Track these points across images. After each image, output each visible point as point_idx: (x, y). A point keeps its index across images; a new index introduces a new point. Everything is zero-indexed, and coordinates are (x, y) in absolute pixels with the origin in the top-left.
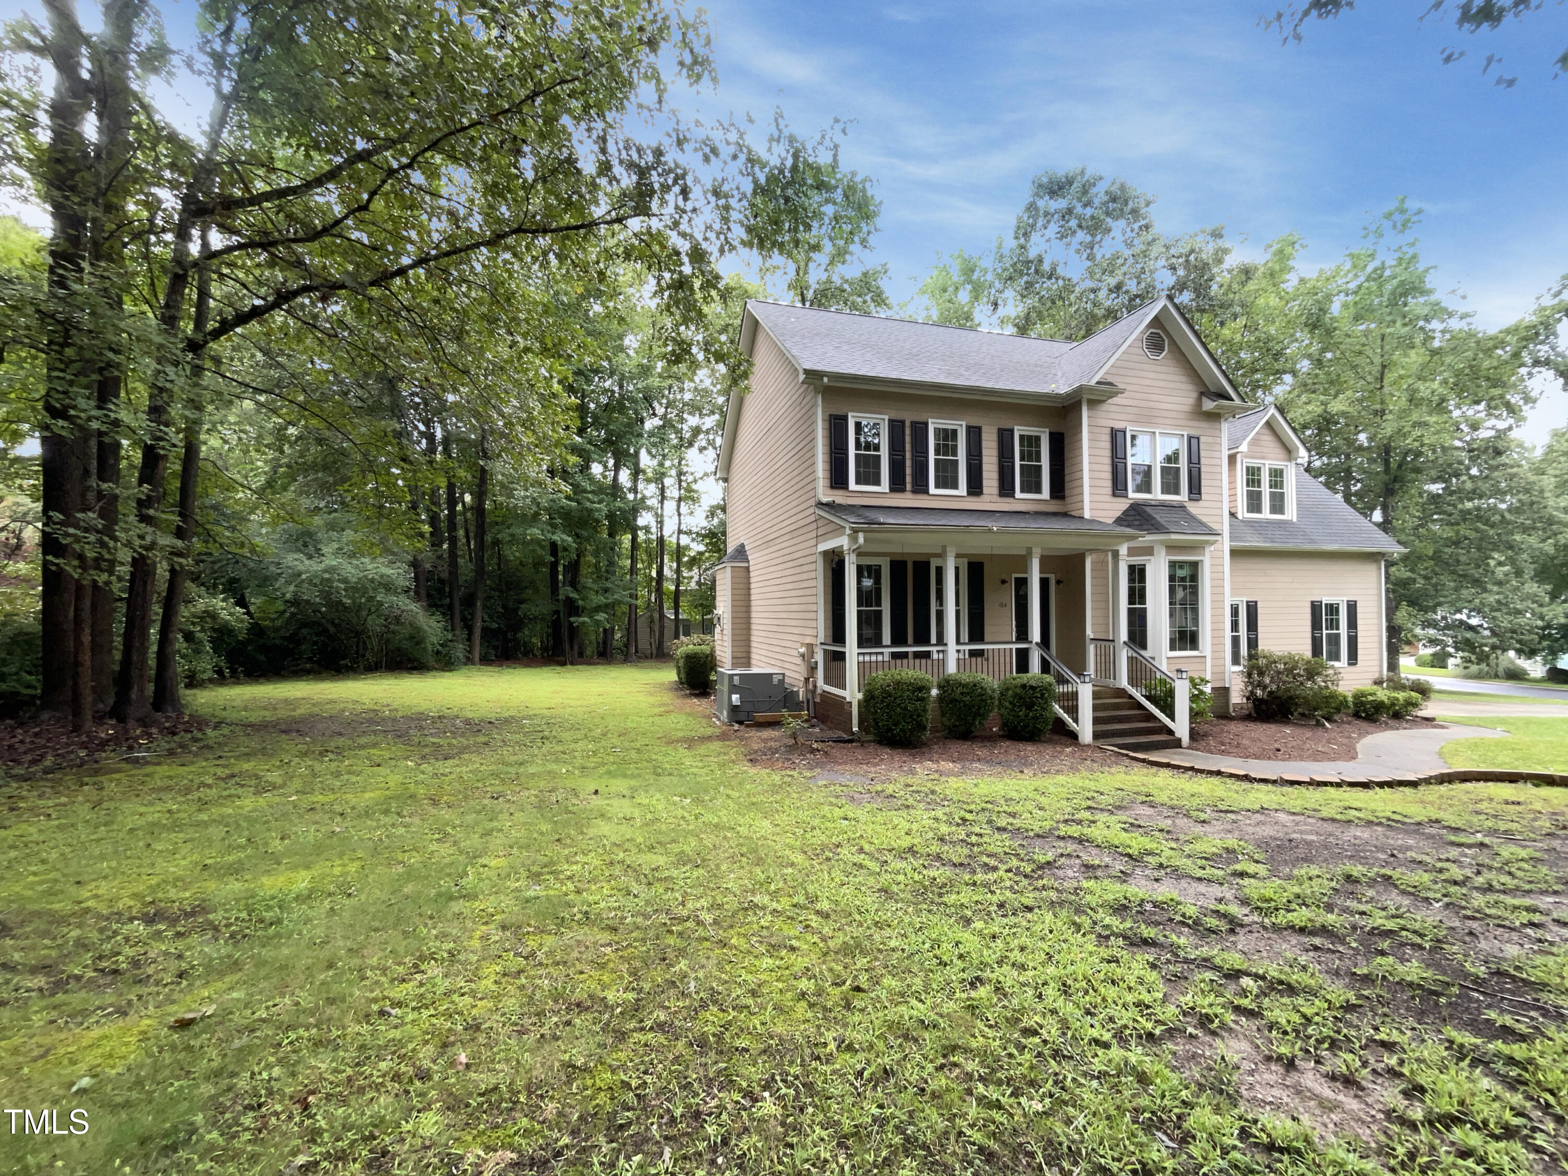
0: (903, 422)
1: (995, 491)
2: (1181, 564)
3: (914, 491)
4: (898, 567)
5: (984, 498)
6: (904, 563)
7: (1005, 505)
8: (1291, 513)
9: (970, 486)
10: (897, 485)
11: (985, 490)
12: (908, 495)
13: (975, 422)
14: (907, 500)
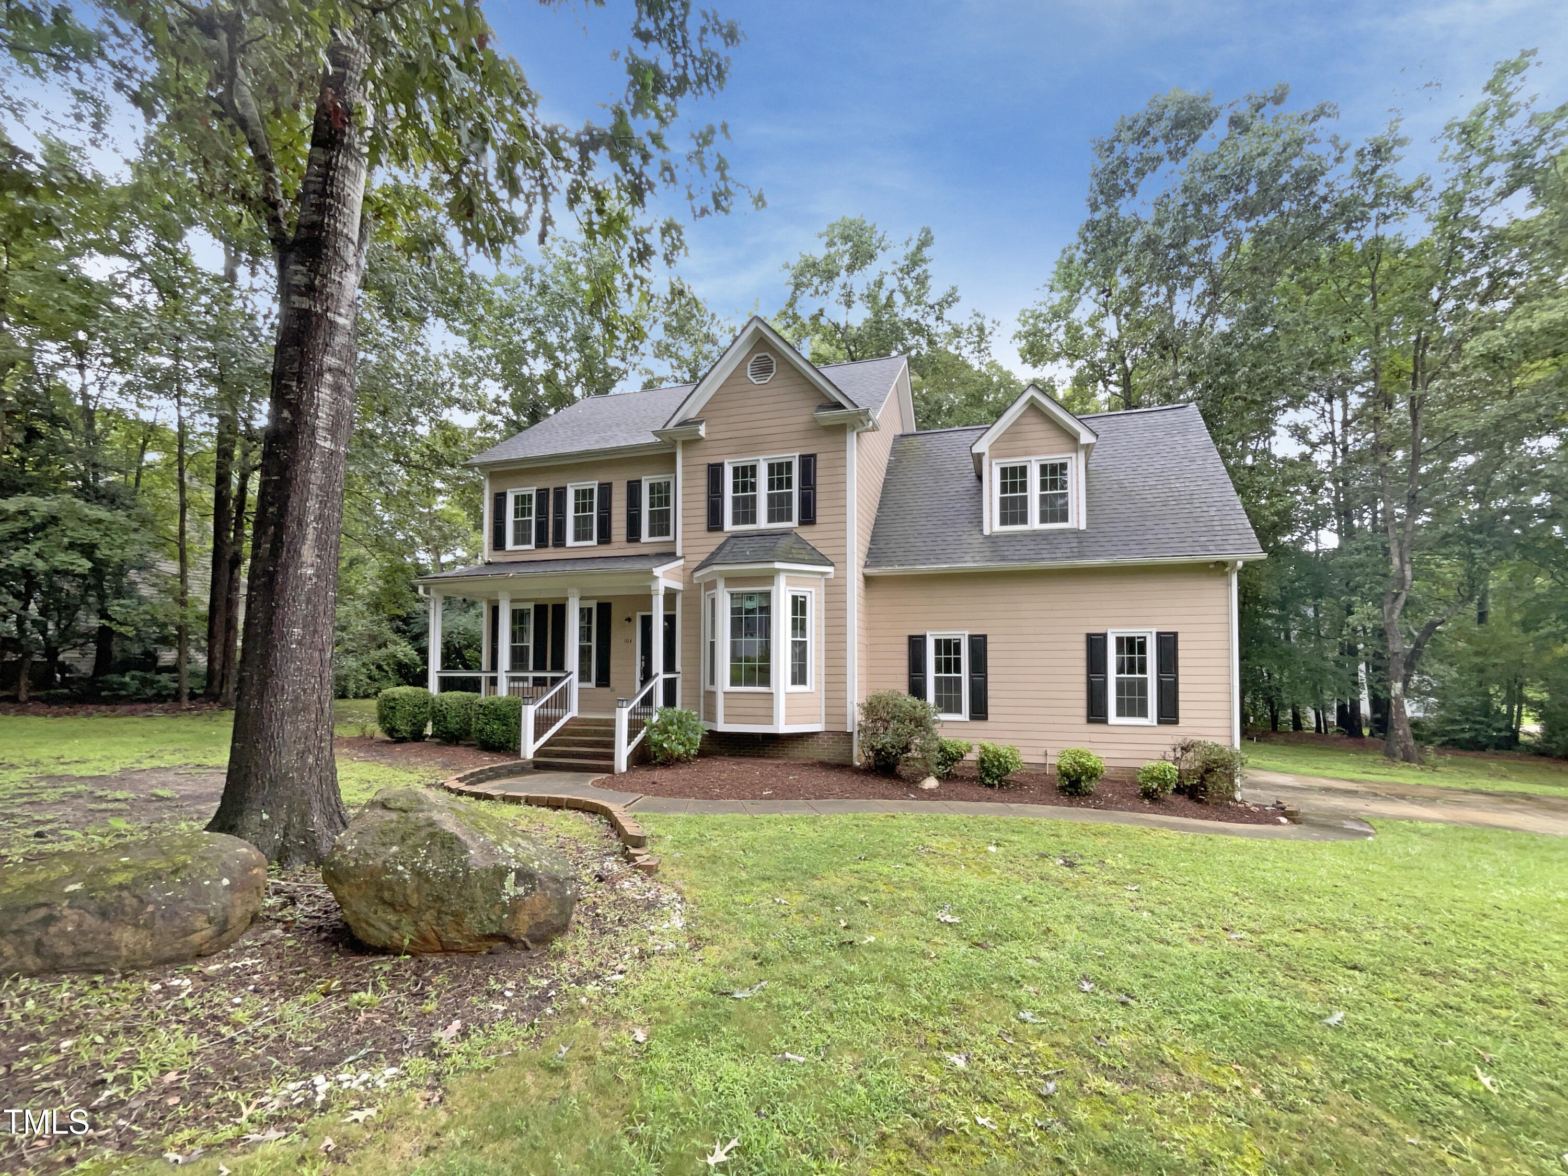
0: (547, 490)
1: (624, 538)
2: (750, 596)
3: (555, 546)
4: (540, 610)
5: (614, 545)
6: (546, 606)
7: (632, 549)
8: (1078, 518)
9: (599, 536)
10: (542, 542)
11: (614, 538)
12: (551, 549)
13: (605, 479)
14: (550, 553)
